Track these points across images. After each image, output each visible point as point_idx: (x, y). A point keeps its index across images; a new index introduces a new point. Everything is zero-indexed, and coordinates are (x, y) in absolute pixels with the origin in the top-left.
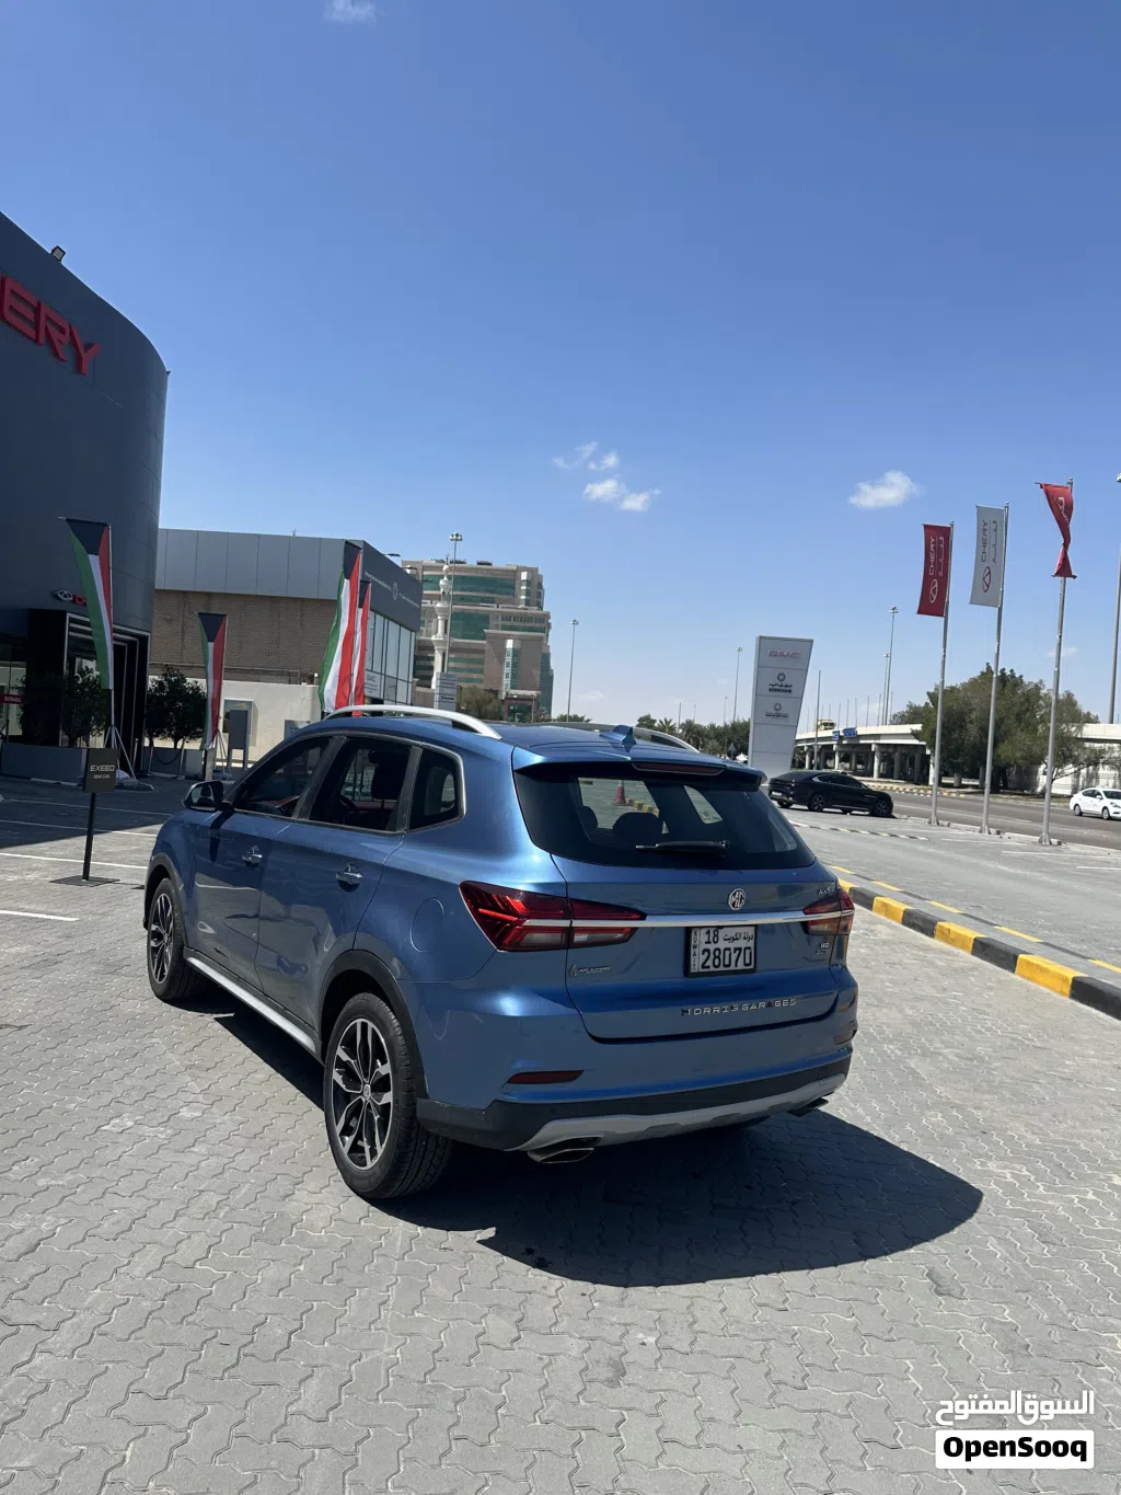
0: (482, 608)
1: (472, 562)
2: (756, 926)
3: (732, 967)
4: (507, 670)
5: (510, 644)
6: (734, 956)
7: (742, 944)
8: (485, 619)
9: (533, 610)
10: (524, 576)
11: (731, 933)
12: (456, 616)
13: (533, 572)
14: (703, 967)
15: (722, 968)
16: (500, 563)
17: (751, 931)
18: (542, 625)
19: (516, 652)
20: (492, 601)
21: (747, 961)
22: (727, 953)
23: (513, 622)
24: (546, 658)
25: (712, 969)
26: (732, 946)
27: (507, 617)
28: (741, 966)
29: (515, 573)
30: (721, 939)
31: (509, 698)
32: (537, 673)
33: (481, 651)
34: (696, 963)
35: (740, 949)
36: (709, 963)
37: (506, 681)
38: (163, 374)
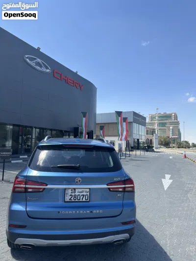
0: (165, 121)
1: (162, 113)
2: (90, 189)
3: (81, 200)
4: (171, 133)
5: (171, 128)
6: (81, 197)
7: (85, 194)
8: (166, 123)
9: (176, 121)
10: (173, 114)
11: (80, 190)
12: (159, 123)
13: (175, 114)
14: (70, 199)
15: (77, 200)
16: (168, 113)
17: (88, 190)
18: (178, 123)
19: (172, 129)
20: (167, 120)
21: (87, 198)
22: (79, 196)
23: (171, 123)
24: (179, 130)
25: (73, 200)
26: (81, 194)
27: (170, 122)
28: (84, 200)
29: (171, 114)
30: (76, 192)
31: (172, 138)
32: (177, 133)
33: (165, 129)
34: (67, 198)
35: (84, 195)
36: (72, 199)
37: (171, 135)
38: (96, 89)
